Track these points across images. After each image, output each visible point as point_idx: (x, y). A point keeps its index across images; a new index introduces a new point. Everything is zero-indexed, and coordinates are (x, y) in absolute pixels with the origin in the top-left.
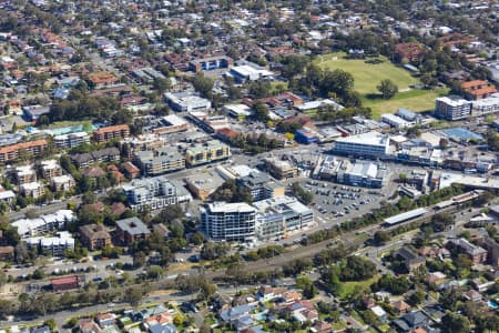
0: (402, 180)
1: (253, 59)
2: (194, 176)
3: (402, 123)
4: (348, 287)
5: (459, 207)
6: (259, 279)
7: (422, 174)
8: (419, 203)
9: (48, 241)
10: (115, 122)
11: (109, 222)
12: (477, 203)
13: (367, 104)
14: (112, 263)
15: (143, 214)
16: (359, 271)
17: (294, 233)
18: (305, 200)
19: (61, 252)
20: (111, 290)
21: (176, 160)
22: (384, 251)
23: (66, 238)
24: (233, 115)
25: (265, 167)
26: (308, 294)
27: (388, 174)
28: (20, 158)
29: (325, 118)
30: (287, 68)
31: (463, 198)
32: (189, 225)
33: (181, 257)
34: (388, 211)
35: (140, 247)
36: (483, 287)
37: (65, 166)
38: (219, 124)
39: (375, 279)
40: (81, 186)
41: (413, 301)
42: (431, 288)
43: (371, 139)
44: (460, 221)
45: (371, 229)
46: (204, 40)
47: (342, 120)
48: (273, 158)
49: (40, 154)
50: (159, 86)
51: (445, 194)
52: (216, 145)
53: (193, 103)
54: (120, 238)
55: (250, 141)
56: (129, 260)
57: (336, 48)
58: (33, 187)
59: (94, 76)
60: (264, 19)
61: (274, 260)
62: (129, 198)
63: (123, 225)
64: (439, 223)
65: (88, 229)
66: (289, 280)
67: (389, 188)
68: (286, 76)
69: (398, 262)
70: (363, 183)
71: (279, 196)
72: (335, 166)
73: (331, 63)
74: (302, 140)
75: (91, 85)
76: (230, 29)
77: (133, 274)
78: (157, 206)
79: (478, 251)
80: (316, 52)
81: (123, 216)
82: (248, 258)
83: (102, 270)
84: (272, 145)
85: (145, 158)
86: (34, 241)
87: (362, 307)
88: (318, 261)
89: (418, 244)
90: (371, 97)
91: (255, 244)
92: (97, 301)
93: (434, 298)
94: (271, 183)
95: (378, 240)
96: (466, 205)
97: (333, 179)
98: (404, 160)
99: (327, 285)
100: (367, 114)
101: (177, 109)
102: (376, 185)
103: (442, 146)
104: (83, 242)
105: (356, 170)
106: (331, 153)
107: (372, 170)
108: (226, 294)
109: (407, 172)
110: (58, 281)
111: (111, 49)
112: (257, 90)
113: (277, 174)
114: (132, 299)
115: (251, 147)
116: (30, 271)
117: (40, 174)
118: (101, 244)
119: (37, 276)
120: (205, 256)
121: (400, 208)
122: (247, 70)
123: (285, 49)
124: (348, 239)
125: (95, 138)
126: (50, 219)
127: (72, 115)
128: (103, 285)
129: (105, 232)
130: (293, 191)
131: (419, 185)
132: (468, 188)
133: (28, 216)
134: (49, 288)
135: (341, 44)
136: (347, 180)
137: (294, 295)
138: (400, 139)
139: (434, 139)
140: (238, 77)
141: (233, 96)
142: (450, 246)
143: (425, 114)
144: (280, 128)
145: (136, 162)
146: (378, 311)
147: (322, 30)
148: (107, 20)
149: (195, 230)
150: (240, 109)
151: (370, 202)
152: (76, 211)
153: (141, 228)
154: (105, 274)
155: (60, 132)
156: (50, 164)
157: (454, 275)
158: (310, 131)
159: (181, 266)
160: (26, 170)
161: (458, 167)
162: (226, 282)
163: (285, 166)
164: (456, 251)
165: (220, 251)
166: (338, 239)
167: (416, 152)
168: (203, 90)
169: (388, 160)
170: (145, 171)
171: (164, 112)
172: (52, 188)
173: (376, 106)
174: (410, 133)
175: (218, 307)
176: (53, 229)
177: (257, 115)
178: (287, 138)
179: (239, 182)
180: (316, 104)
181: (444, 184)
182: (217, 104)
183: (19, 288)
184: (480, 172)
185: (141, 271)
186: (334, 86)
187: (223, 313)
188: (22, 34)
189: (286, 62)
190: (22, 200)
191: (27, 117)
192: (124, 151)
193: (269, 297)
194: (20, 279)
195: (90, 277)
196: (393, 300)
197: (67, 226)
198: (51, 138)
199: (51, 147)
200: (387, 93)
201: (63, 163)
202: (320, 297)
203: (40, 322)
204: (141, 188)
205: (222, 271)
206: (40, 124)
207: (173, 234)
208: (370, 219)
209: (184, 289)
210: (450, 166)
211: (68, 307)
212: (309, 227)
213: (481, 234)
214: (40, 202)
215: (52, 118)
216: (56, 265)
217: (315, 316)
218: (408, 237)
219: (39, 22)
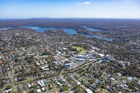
1: (64, 47)
2: (62, 61)
3: (83, 54)
4: (83, 73)
5: (92, 63)
6: (72, 72)
7: (87, 59)
8: (88, 63)
9: (46, 69)
10: (50, 55)
11: (53, 67)
12: (94, 62)
13: (79, 52)
14: (54, 71)
15: (57, 65)
16: (83, 71)
17: (75, 67)
18: (75, 63)
19: (48, 71)
20: (55, 75)
21: (59, 59)
22: (85, 68)
23: (48, 69)
25: (69, 59)
27: (84, 59)
28: (40, 59)
29: (75, 54)
30: (69, 48)
33: (62, 70)
34: (85, 64)
36: (97, 72)
37: (46, 60)
38: (63, 55)
39: (85, 72)
40: (48, 62)
41: (90, 74)
42: (92, 72)
43: (81, 56)
44: (93, 64)
45: (83, 66)
46: (59, 45)
47: (77, 54)
49: (42, 59)
50: (55, 51)
51: (90, 62)
52: (63, 57)
53: (59, 52)
54: (54, 69)
55: (67, 56)
56: (56, 71)
57: (74, 46)
58: (42, 63)
60: (65, 43)
61: (73, 70)
62: (55, 64)
63: (55, 67)
64: (91, 65)
66: (75, 72)
67: (84, 61)
68: (69, 49)
69: (87, 69)
70: (81, 61)
71: (72, 63)
72: (77, 59)
73: (74, 47)
74: (73, 56)
75: (46, 51)
76: (61, 44)
78: (58, 65)
79: (96, 68)
80: (71, 46)
81: (55, 66)
82: (70, 70)
83: (53, 72)
85: (55, 59)
86: (44, 69)
87: (84, 75)
88: (78, 70)
89: (89, 67)
90: (79, 51)
91: (70, 68)
92: (53, 76)
93: (92, 73)
94: (71, 61)
95: (84, 67)
96: (93, 63)
98: (85, 58)
99: (80, 72)
100: (79, 53)
101: (57, 53)
102: (83, 61)
103: (89, 56)
104: (50, 69)
105: (80, 59)
106: (76, 57)
107: (82, 59)
108: (69, 74)
110: (48, 74)
111: (48, 46)
112: (66, 51)
113: (71, 60)
114: (58, 76)
115: (67, 57)
116: (44, 73)
118: (52, 69)
120: (65, 70)
121: (86, 63)
122: (64, 48)
123: (68, 46)
124: (81, 67)
125: (49, 57)
126: (46, 67)
127: (45, 54)
128: (54, 74)
129: (53, 68)
130: (73, 62)
131: (87, 61)
132: (93, 61)
133: (43, 66)
134: (47, 75)
135: (74, 45)
136: (79, 60)
137: (76, 74)
138: (84, 55)
139: (88, 56)
140: (63, 49)
141: (64, 51)
142: (93, 67)
143: (86, 53)
144: (70, 55)
145: (54, 59)
146: (87, 75)
147: (72, 44)
148: (47, 43)
149: (63, 67)
150: (65, 53)
151: (82, 63)
152: (48, 66)
153: (57, 67)
154: (54, 73)
155: (44, 56)
156: (44, 60)
157: (94, 71)
158: (73, 55)
159: (62, 72)
160: (41, 61)
161: (91, 58)
162: (68, 73)
163: (72, 59)
164: (94, 68)
165: (67, 69)
166: (80, 67)
168: (60, 51)
169: (83, 58)
170: (56, 60)
171: (56, 54)
172: (45, 63)
173: (80, 52)
175: (68, 76)
176: (46, 68)
177: (67, 53)
178: (71, 56)
179: (67, 61)
180: (73, 52)
181: (90, 60)
182: (62, 52)
183: (43, 75)
184: (94, 59)
185: (58, 72)
186: (75, 50)
187: (69, 76)
188: (36, 45)
189: (69, 47)
190: (41, 65)
191: (39, 55)
192: (53, 58)
193: (74, 74)
194: (43, 74)
195: (52, 73)
196: (88, 74)
197: (48, 67)
198: (43, 57)
199: (44, 58)
200: (81, 50)
201: (45, 60)
202: (79, 74)
203: (47, 79)
204: (56, 63)
205: (68, 72)
206: (41, 55)
207: (61, 68)
209: (64, 74)
210: (90, 58)
211: (50, 77)
212: (76, 66)
213: (96, 66)
214: (44, 65)
215: (43, 54)
216: (47, 72)
217: (79, 76)
218: (88, 66)
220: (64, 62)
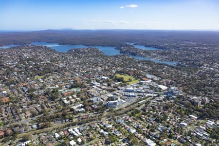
0: (139, 95)
1: (104, 76)
2: (102, 96)
3: (135, 86)
4: (137, 115)
6: (120, 114)
7: (142, 94)
8: (143, 99)
9: (80, 110)
10: (84, 88)
11: (90, 106)
12: (153, 99)
13: (127, 83)
14: (93, 113)
15: (95, 104)
16: (138, 112)
17: (124, 106)
18: (124, 100)
19: (82, 112)
20: (94, 118)
21: (98, 94)
22: (141, 108)
23: (83, 109)
24: (105, 85)
25: (114, 94)
26: (130, 116)
27: (136, 94)
28: (68, 95)
29: (122, 85)
30: (111, 77)
31: (150, 98)
32: (105, 105)
33: (105, 111)
34: (138, 101)
35: (97, 110)
36: (160, 113)
37: (78, 96)
38: (103, 87)
39: (141, 113)
40: (82, 99)
41: (149, 116)
43: (131, 88)
44: (152, 101)
45: (137, 104)
46: (94, 72)
47: (124, 85)
48: (115, 92)
49: (72, 95)
50: (90, 81)
51: (147, 98)
52: (104, 91)
53: (96, 83)
54: (93, 109)
56: (96, 113)
57: (118, 73)
58: (73, 100)
59: (77, 80)
60: (104, 68)
61: (122, 111)
62: (92, 101)
63: (93, 106)
64: (148, 102)
65: (87, 107)
66: (126, 114)
67: (137, 97)
68: (111, 78)
69: (144, 110)
70: (132, 96)
71: (119, 99)
72: (126, 93)
73: (118, 76)
74: (119, 89)
76: (98, 70)
77: (97, 115)
78: (98, 102)
79: (157, 107)
80: (115, 74)
81: (92, 104)
82: (117, 111)
83: (91, 115)
84: (114, 91)
85: (93, 94)
86: (77, 110)
87: (140, 118)
88: (130, 110)
89: (146, 106)
90: (128, 81)
91: (117, 108)
92: (92, 121)
93: (152, 116)
94: (117, 97)
95: (139, 106)
97: (127, 96)
98: (138, 92)
99: (133, 114)
100: (128, 84)
101: (94, 85)
102: (135, 96)
103: (143, 89)
104: (86, 110)
105: (131, 94)
106: (125, 91)
107: (133, 94)
108: (116, 117)
109: (140, 94)
110: (84, 117)
111: (77, 75)
112: (107, 81)
114: (100, 119)
115: (111, 91)
117: (73, 98)
118: (90, 110)
119: (79, 117)
120: (110, 111)
121: (140, 100)
123: (109, 74)
124: (134, 106)
125: (81, 91)
126: (79, 106)
127: (75, 87)
128: (93, 117)
129: (90, 108)
130: (121, 98)
131: (142, 96)
132: (150, 96)
133: (74, 106)
134: (83, 119)
136: (129, 96)
137: (128, 117)
138: (136, 88)
140: (103, 79)
141: (104, 82)
142: (151, 106)
143: (138, 84)
144: (114, 87)
145: (91, 94)
146: (144, 119)
147: (114, 70)
148: (75, 69)
151: (135, 100)
152: (83, 104)
153: (96, 107)
154: (93, 116)
155: (75, 90)
156: (75, 96)
157: (154, 111)
158: (119, 87)
159: (105, 113)
160: (70, 97)
161: (148, 93)
162: (115, 115)
163: (118, 94)
164: (153, 107)
165: (112, 110)
166: (132, 107)
167: (139, 90)
168: (98, 81)
169: (135, 92)
170: (93, 96)
171: (92, 85)
172: (76, 100)
173: (130, 83)
174: (137, 87)
175: (115, 120)
176: (80, 108)
177: (109, 85)
178: (116, 89)
179: (111, 97)
180: (119, 83)
181: (147, 96)
182: (101, 84)
184: (152, 93)
186: (120, 80)
187: (117, 120)
188: (59, 72)
190: (71, 103)
191: (66, 87)
192: (88, 93)
193: (123, 117)
194: (76, 118)
195: (90, 116)
196: (145, 116)
197: (82, 107)
198: (73, 91)
199: (74, 93)
200: (130, 80)
201: (77, 95)
202: (132, 117)
203: (83, 125)
204: (94, 99)
205: (114, 113)
206: (69, 89)
207: (103, 107)
208: (136, 102)
209: (108, 117)
210: (146, 92)
211: (87, 122)
212: (126, 105)
213: (156, 104)
214: (75, 103)
215: (72, 87)
216: (82, 114)
217: (133, 120)
218: (144, 105)
219: (62, 70)
220: (106, 98)
